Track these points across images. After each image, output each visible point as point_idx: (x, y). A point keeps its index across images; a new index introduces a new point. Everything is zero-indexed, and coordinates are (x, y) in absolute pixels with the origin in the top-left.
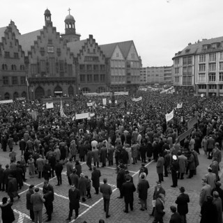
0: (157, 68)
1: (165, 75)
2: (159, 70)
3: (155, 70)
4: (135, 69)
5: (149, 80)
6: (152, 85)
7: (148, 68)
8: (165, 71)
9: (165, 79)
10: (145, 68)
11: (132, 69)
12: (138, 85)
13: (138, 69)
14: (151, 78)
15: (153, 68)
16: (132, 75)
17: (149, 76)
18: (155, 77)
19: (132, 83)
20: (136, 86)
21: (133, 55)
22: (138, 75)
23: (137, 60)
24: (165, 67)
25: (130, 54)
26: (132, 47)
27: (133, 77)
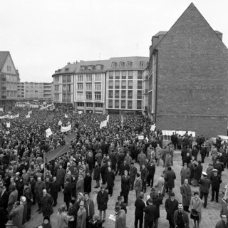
0: (36, 84)
1: (45, 91)
2: (38, 86)
3: (34, 85)
4: (12, 83)
5: (27, 95)
6: (31, 101)
7: (26, 83)
8: (45, 87)
9: (45, 95)
10: (23, 83)
11: (8, 83)
12: (15, 101)
13: (15, 83)
14: (29, 93)
15: (32, 83)
16: (8, 89)
17: (27, 91)
18: (34, 93)
19: (8, 98)
20: (12, 101)
21: (9, 68)
22: (16, 90)
23: (15, 73)
24: (45, 84)
25: (5, 66)
26: (9, 58)
27: (8, 91)
